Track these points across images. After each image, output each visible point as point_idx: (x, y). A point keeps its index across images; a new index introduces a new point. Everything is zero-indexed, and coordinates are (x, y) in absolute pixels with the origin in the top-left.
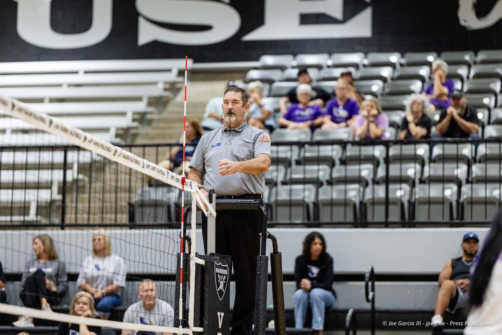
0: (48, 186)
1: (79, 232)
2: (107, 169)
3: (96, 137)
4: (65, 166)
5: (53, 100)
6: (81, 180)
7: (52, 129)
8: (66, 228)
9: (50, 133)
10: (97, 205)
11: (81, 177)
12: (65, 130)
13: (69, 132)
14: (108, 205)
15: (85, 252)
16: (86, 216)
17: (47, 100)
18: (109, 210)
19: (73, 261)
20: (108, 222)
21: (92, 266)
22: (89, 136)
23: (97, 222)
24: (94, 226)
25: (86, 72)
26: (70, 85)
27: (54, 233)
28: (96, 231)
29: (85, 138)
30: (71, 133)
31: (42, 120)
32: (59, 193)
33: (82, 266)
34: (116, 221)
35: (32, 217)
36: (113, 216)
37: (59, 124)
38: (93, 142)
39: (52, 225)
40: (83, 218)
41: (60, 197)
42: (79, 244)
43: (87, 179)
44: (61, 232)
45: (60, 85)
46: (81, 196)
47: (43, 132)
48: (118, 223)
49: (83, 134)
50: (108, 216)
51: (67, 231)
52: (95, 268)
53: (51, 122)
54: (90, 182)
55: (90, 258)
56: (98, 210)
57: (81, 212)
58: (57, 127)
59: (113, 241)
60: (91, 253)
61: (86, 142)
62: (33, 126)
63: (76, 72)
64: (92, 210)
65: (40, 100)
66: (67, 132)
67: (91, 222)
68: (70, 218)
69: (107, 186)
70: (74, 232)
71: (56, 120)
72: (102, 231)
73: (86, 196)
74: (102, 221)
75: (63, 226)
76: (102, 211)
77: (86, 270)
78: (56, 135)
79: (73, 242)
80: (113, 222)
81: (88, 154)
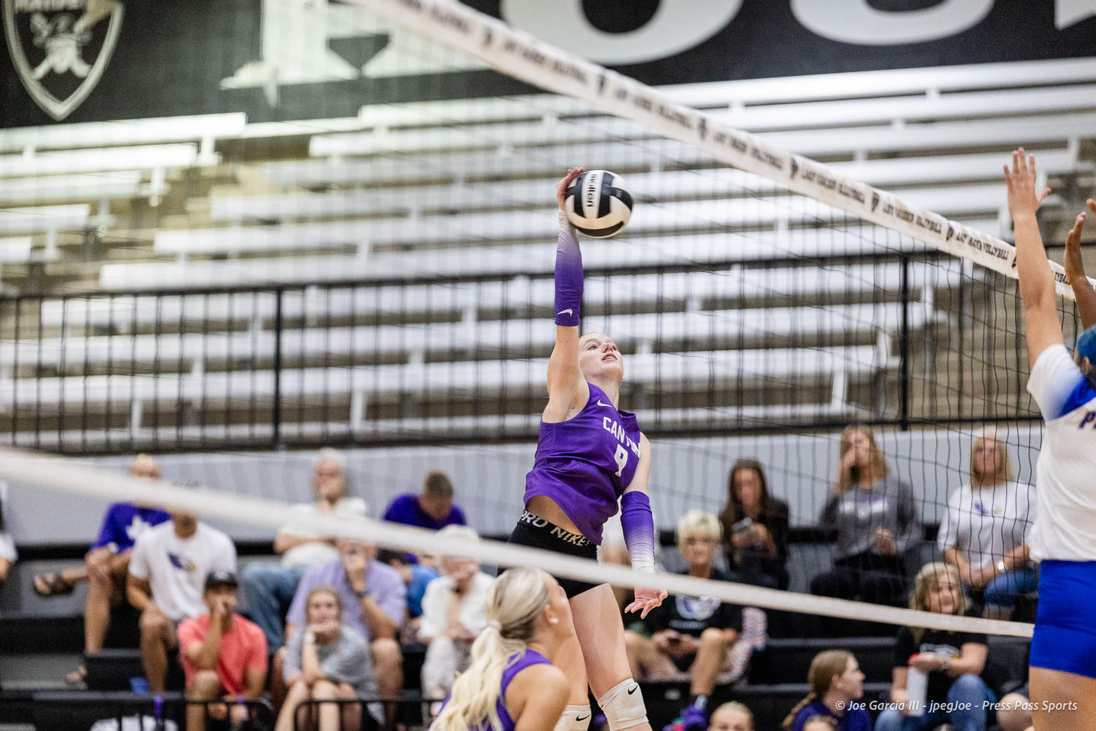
0: (871, 339)
1: (942, 434)
2: (999, 296)
3: (974, 230)
4: (906, 296)
5: (875, 155)
6: (942, 325)
7: (878, 216)
8: (913, 428)
9: (874, 225)
10: (978, 376)
11: (941, 317)
12: (906, 216)
13: (915, 219)
14: (1001, 374)
15: (953, 475)
16: (954, 401)
17: (860, 156)
18: (1003, 386)
19: (930, 497)
20: (1002, 412)
21: (967, 505)
22: (958, 227)
23: (979, 412)
24: (972, 422)
25: (944, 92)
26: (910, 122)
27: (888, 439)
28: (979, 433)
29: (951, 231)
30: (920, 224)
31: (857, 196)
32: (894, 353)
33: (947, 506)
34: (1018, 408)
35: (838, 406)
36: (1012, 399)
37: (894, 204)
38: (967, 240)
39: (882, 423)
40: (946, 405)
41: (896, 362)
42: (942, 460)
43: (954, 322)
44: (903, 437)
45: (886, 123)
46: (943, 358)
47: (860, 222)
48: (1024, 413)
49: (945, 223)
50: (1002, 399)
51: (916, 435)
52: (975, 510)
53: (876, 201)
54: (961, 327)
55: (967, 489)
56: (979, 387)
57: (944, 391)
58: (889, 209)
59: (1012, 452)
60: (967, 478)
61: (953, 240)
62: (838, 213)
63: (922, 94)
64: (967, 388)
65: (846, 157)
66: (912, 220)
67: (966, 413)
68: (919, 405)
69: (1000, 334)
70: (930, 435)
71: (884, 195)
72: (990, 431)
73: (954, 357)
74: (990, 409)
75: (904, 424)
76: (989, 389)
77: (955, 515)
78: (887, 228)
79: (930, 456)
80: (1012, 412)
81: (955, 267)
